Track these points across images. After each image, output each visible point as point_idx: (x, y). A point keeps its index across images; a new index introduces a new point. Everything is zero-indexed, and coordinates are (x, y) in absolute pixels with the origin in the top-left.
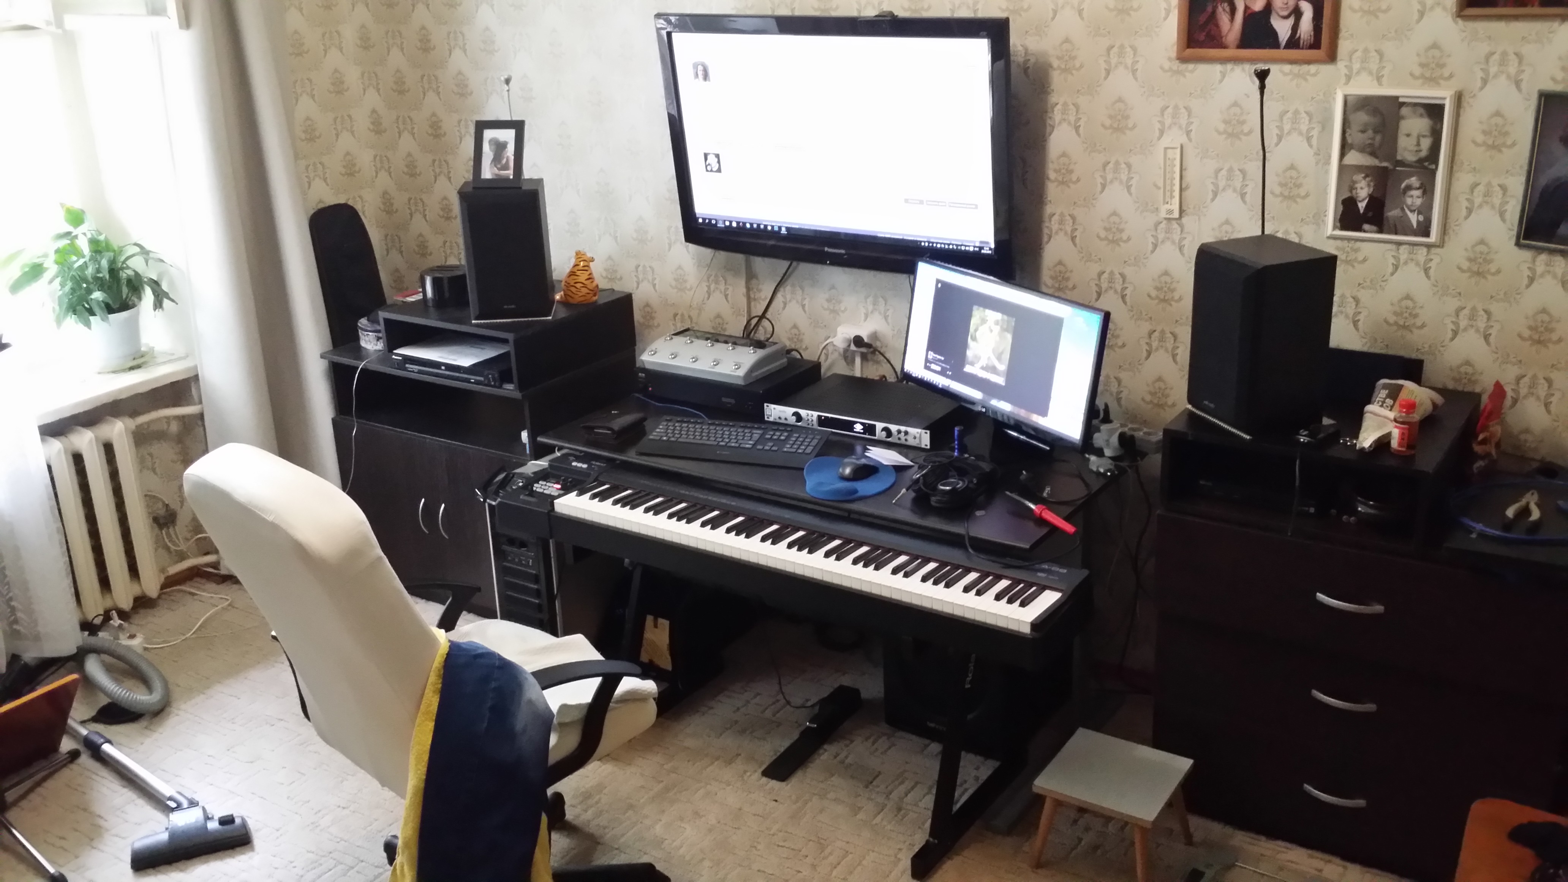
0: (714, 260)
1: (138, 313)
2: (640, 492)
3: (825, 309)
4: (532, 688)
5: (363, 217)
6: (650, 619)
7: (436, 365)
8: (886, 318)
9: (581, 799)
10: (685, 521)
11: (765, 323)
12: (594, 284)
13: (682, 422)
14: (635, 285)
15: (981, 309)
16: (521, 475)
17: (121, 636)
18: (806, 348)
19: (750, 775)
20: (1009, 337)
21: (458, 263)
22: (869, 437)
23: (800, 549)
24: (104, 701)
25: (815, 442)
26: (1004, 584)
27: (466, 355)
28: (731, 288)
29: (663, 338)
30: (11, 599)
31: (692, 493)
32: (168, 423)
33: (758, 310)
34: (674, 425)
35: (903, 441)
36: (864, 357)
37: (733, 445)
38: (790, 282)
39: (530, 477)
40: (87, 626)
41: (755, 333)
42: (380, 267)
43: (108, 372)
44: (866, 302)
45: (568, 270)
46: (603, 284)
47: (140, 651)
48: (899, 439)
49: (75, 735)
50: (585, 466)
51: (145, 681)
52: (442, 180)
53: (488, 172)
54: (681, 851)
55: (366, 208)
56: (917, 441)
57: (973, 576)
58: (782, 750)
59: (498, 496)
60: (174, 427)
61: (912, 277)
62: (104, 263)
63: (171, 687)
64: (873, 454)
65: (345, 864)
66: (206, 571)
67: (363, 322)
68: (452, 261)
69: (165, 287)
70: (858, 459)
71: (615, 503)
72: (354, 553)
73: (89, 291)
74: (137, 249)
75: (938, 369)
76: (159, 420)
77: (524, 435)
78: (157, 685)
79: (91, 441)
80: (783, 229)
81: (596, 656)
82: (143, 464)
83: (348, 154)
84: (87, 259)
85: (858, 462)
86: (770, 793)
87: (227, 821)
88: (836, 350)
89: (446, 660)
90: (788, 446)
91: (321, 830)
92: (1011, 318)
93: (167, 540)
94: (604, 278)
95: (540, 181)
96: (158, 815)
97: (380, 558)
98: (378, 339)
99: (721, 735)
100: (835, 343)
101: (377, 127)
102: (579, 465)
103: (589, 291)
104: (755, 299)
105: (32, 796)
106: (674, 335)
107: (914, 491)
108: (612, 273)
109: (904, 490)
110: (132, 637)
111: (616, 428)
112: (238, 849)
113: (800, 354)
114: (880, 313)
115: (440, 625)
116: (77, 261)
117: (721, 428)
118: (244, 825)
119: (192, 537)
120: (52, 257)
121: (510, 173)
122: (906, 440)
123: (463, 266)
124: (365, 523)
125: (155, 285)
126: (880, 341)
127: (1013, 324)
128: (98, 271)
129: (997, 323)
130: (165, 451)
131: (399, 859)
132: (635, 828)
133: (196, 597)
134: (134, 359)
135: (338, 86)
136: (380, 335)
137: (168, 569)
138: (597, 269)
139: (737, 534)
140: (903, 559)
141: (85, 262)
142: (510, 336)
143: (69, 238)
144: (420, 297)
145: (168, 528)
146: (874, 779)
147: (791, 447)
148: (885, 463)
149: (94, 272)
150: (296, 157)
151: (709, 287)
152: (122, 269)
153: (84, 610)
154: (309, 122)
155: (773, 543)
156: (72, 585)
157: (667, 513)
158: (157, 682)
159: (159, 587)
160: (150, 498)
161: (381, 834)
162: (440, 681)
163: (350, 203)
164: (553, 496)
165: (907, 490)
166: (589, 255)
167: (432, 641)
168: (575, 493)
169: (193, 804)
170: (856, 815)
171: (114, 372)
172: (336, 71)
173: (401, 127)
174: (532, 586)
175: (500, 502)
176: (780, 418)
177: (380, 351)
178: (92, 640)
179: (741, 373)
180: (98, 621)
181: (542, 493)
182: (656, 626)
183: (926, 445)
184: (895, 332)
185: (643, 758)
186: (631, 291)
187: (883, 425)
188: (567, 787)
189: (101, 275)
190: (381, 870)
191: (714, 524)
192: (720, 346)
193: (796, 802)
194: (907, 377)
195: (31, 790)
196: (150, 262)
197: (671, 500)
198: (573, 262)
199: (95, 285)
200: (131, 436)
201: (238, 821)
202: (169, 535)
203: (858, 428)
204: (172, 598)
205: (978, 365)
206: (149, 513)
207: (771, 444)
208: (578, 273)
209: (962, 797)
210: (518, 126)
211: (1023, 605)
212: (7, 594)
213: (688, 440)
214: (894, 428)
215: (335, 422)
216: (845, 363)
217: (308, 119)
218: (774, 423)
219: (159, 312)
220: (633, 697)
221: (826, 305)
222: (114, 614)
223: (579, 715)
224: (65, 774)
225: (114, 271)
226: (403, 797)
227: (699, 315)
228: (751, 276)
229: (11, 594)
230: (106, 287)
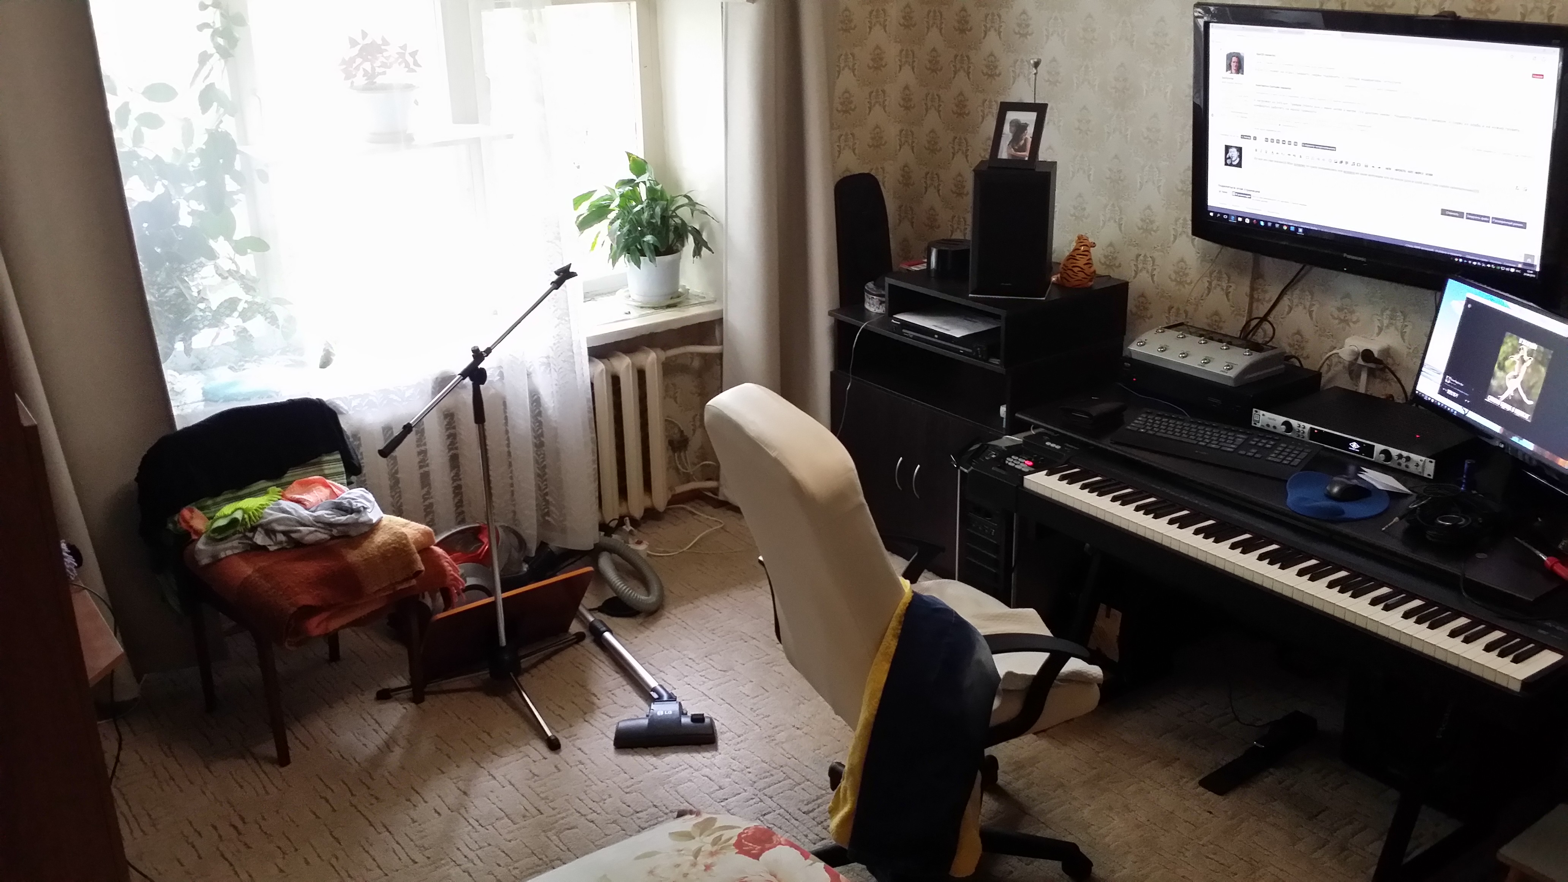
0: (1220, 256)
1: (680, 258)
2: (1110, 480)
3: (1334, 318)
4: (983, 650)
5: (882, 187)
6: (1103, 607)
7: (930, 332)
8: (1403, 334)
9: (1014, 767)
10: (1152, 515)
11: (1266, 326)
12: (1092, 270)
13: (1162, 416)
14: (1133, 274)
15: (1515, 336)
16: (995, 448)
17: (630, 541)
18: (1308, 357)
19: (1187, 782)
20: (1543, 370)
21: (963, 238)
22: (1366, 456)
23: (1271, 563)
24: (611, 594)
25: (1303, 455)
26: (1497, 635)
27: (959, 327)
28: (1233, 286)
29: (1154, 331)
30: (546, 494)
31: (1163, 489)
32: (692, 359)
33: (1261, 310)
34: (1153, 419)
35: (1403, 467)
36: (1371, 373)
37: (1213, 446)
38: (1300, 285)
39: (1004, 450)
40: (604, 528)
41: (1253, 335)
42: (891, 236)
43: (649, 307)
44: (1383, 315)
45: (1067, 254)
46: (1101, 270)
47: (644, 556)
48: (1399, 464)
49: (583, 620)
50: (1058, 447)
51: (645, 583)
52: (959, 157)
53: (1004, 153)
54: (1107, 839)
55: (886, 179)
56: (1420, 469)
57: (1462, 621)
58: (1224, 763)
59: (971, 465)
60: (696, 363)
61: (1439, 294)
62: (658, 210)
63: (666, 593)
64: (1367, 476)
65: (793, 780)
66: (707, 495)
67: (870, 285)
68: (958, 236)
69: (705, 236)
70: (1348, 479)
71: (1083, 487)
72: (840, 497)
73: (643, 235)
74: (686, 201)
75: (1455, 395)
76: (685, 354)
77: (1003, 410)
78: (655, 588)
79: (628, 366)
80: (1300, 230)
81: (1047, 632)
82: (668, 392)
83: (877, 127)
84: (645, 205)
85: (1349, 482)
86: (1205, 804)
87: (698, 719)
88: (1340, 362)
89: (908, 608)
90: (1273, 455)
91: (776, 744)
92: (1547, 350)
93: (677, 462)
94: (1103, 264)
95: (1054, 164)
96: (642, 703)
97: (862, 504)
98: (881, 303)
99: (1161, 736)
100: (1341, 355)
101: (907, 103)
102: (1053, 445)
103: (1085, 276)
104: (1258, 300)
105: (542, 667)
106: (1166, 328)
107: (1408, 521)
108: (1111, 260)
109: (1396, 519)
110: (639, 543)
111: (1094, 414)
112: (704, 746)
113: (1300, 362)
114: (1396, 329)
115: (906, 575)
116: (636, 206)
117: (1203, 428)
118: (712, 726)
119: (699, 463)
120: (617, 201)
121: (1026, 155)
122: (1407, 466)
123: (968, 241)
124: (853, 470)
125: (697, 234)
126: (1392, 358)
127: (1550, 357)
128: (652, 216)
129: (1530, 353)
130: (686, 383)
131: (843, 783)
132: (1063, 807)
133: (695, 517)
134: (672, 298)
135: (878, 61)
136: (884, 299)
137: (676, 488)
138: (1096, 254)
139: (1206, 537)
140: (1385, 590)
141: (642, 208)
142: (1002, 313)
143: (632, 185)
144: (923, 267)
145: (680, 452)
146: (1320, 813)
147: (1276, 457)
148: (1380, 487)
149: (648, 218)
150: (832, 127)
151: (1210, 283)
152: (672, 217)
153: (603, 512)
154: (847, 95)
155: (1243, 552)
156: (597, 489)
157: (1135, 504)
158: (656, 586)
159: (666, 502)
160: (669, 423)
161: (828, 759)
162: (900, 627)
163: (873, 173)
164: (1024, 472)
165: (1401, 518)
166: (1091, 240)
167: (899, 588)
168: (1045, 472)
169: (672, 698)
170: (1294, 845)
171: (654, 308)
172: (878, 47)
173: (929, 104)
174: (993, 556)
175: (972, 470)
176: (1268, 425)
177: (881, 314)
178: (607, 540)
179: (1232, 374)
180: (613, 524)
181: (1013, 467)
182: (1108, 616)
183: (1429, 475)
184: (1411, 351)
185: (1079, 742)
186: (1127, 280)
187: (1383, 447)
188: (1002, 752)
189: (654, 221)
190: (824, 792)
191: (1183, 523)
192: (1214, 344)
193: (1232, 818)
194: (1419, 400)
195: (542, 661)
196: (695, 212)
197: (1141, 492)
198: (1074, 245)
199: (648, 229)
200: (661, 366)
201: (707, 720)
202: (679, 457)
203: (1354, 446)
204: (676, 514)
205: (1503, 397)
206: (667, 436)
207: (1254, 451)
208: (1078, 257)
209: (1416, 849)
210: (1040, 110)
211: (1516, 660)
212: (545, 489)
213: (1165, 436)
214: (1395, 452)
215: (832, 375)
216: (1349, 378)
217: (846, 92)
218: (1260, 430)
219: (697, 259)
220: (1077, 678)
221: (1336, 313)
222: (628, 522)
223: (1022, 685)
224: (570, 653)
225: (665, 218)
226: (854, 729)
227: (1196, 310)
228: (1257, 276)
229: (547, 490)
230: (656, 232)
